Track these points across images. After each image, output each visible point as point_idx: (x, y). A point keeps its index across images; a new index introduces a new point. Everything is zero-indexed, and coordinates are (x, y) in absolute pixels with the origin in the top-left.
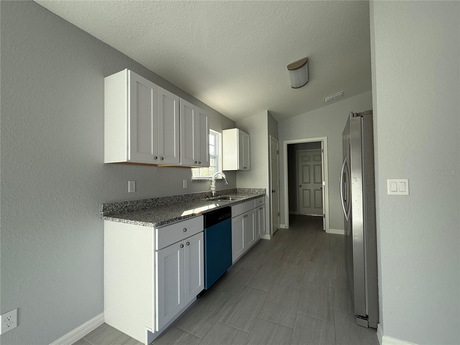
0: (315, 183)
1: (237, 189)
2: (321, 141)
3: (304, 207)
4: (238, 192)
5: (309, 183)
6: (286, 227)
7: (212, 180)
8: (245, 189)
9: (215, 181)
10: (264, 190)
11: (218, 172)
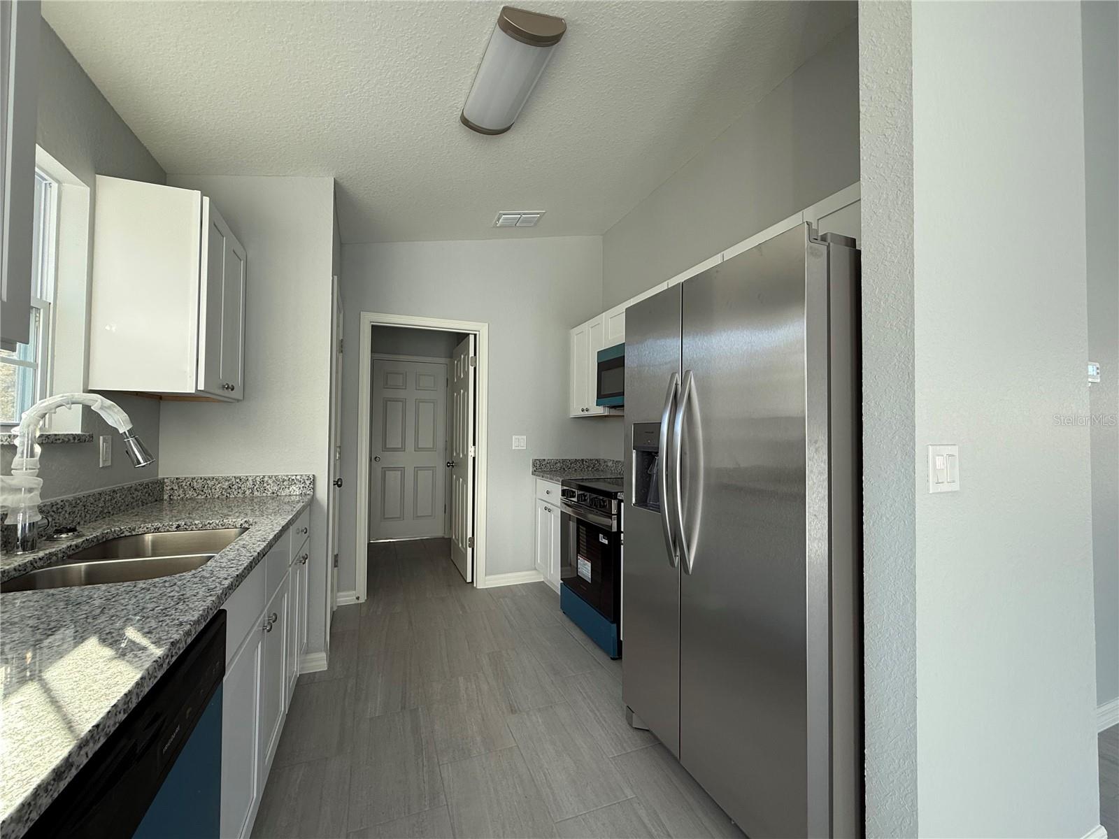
0: (417, 449)
1: (161, 483)
2: (469, 334)
3: (385, 519)
4: (166, 497)
5: (403, 449)
6: (358, 598)
7: (17, 442)
8: (210, 483)
9: (38, 449)
10: (308, 482)
11: (49, 401)
